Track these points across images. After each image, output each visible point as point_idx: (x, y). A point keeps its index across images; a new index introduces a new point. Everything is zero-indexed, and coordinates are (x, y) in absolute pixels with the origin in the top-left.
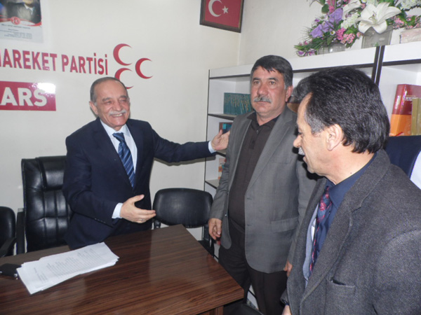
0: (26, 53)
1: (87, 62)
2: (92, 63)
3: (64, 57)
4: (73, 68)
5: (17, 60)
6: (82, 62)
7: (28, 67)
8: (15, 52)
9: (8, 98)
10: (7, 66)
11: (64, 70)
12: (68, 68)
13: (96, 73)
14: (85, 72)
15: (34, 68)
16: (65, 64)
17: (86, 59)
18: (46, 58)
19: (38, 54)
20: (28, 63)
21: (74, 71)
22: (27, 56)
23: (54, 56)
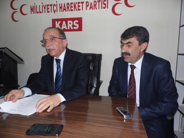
0: (72, 3)
1: (98, 3)
2: (100, 3)
3: (87, 2)
4: (91, 8)
5: (68, 7)
6: (95, 3)
7: (72, 10)
8: (68, 4)
9: (64, 26)
10: (65, 11)
11: (86, 9)
12: (88, 8)
13: (102, 8)
14: (96, 9)
15: (74, 10)
16: (87, 6)
17: (97, 1)
18: (79, 5)
19: (76, 3)
20: (72, 8)
21: (91, 9)
22: (72, 5)
23: (82, 3)
